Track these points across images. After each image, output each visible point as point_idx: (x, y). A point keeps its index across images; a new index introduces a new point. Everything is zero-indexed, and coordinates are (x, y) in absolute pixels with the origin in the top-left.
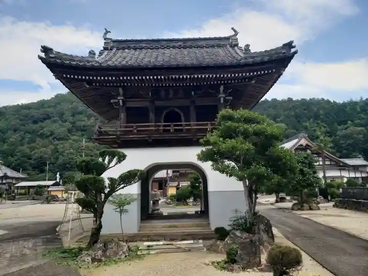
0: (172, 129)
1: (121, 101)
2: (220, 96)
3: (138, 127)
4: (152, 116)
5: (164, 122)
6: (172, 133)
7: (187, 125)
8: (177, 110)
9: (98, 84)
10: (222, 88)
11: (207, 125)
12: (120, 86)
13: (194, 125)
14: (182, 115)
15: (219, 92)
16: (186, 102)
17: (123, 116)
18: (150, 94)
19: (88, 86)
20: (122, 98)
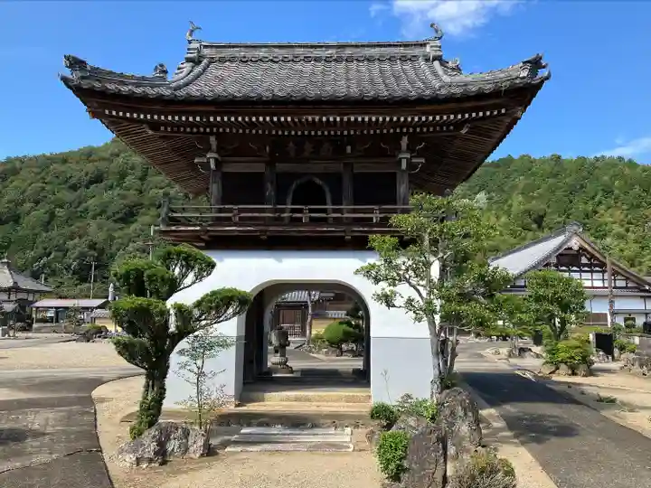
0: (305, 217)
1: (212, 162)
2: (401, 156)
3: (241, 211)
4: (270, 191)
5: (292, 204)
6: (306, 224)
7: (335, 211)
8: (318, 181)
9: (169, 129)
10: (404, 141)
11: (372, 211)
12: (212, 133)
13: (347, 211)
14: (327, 190)
15: (399, 149)
16: (336, 167)
17: (215, 189)
18: (268, 148)
19: (150, 132)
20: (216, 156)
